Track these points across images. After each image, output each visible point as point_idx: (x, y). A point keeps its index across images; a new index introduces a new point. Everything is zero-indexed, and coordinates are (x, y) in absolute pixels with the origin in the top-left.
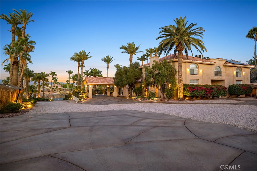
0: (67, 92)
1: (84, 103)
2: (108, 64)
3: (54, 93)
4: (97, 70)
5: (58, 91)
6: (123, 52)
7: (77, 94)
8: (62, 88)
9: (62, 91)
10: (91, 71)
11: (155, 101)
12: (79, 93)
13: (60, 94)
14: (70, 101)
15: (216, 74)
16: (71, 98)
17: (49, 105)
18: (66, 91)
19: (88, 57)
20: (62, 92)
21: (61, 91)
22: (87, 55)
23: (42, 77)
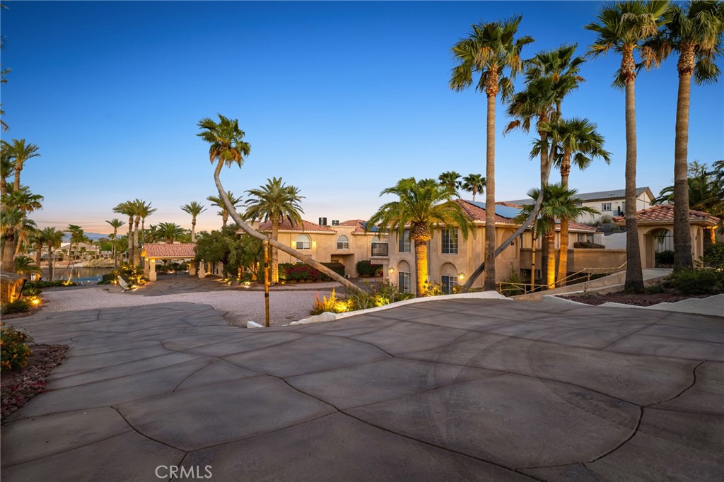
0: (111, 262)
1: (138, 293)
2: (195, 216)
3: (76, 263)
4: (173, 226)
5: (85, 259)
6: (213, 205)
7: (127, 274)
8: (98, 250)
9: (98, 258)
10: (160, 228)
11: (247, 287)
12: (130, 273)
13: (91, 266)
14: (111, 288)
15: (340, 246)
16: (115, 282)
17: (69, 298)
18: (110, 259)
19: (149, 210)
20: (97, 261)
21: (93, 260)
22: (147, 208)
23: (46, 238)
